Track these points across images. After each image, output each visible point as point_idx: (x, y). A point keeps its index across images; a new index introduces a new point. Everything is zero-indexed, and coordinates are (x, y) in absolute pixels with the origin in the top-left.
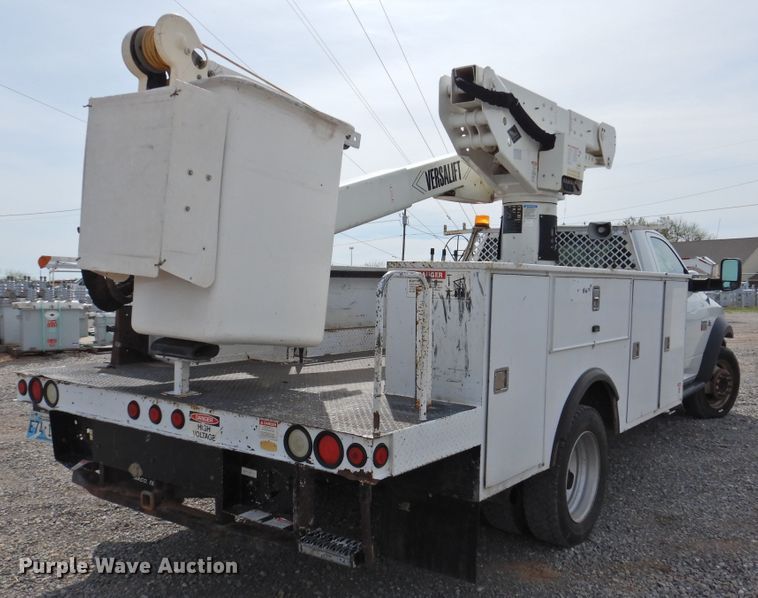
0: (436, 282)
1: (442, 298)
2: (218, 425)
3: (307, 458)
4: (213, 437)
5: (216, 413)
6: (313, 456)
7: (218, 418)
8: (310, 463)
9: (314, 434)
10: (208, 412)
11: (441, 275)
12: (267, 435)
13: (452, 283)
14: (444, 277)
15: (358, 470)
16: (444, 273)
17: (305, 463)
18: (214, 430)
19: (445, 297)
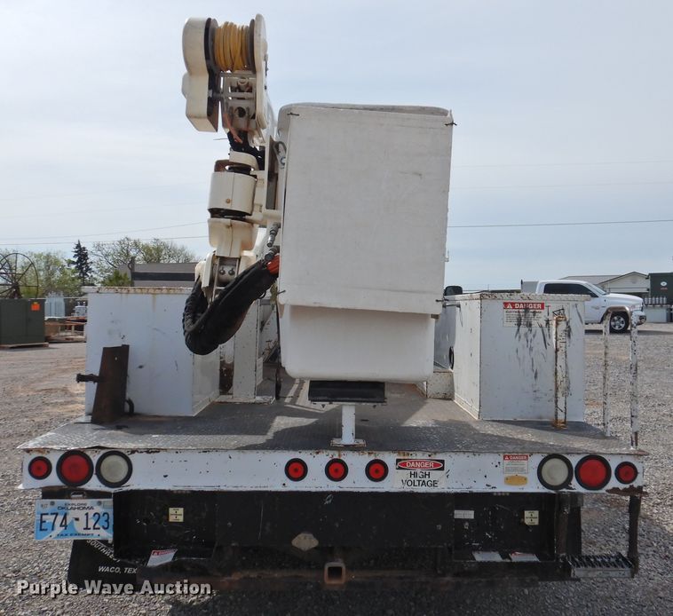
0: (534, 313)
1: (541, 327)
2: (442, 469)
3: (567, 484)
4: (434, 483)
5: (439, 457)
6: (574, 482)
7: (443, 461)
8: (571, 488)
9: (574, 461)
10: (426, 457)
11: (539, 306)
12: (515, 469)
13: (551, 314)
14: (543, 308)
15: (627, 486)
16: (543, 305)
17: (564, 490)
18: (435, 475)
19: (544, 325)
